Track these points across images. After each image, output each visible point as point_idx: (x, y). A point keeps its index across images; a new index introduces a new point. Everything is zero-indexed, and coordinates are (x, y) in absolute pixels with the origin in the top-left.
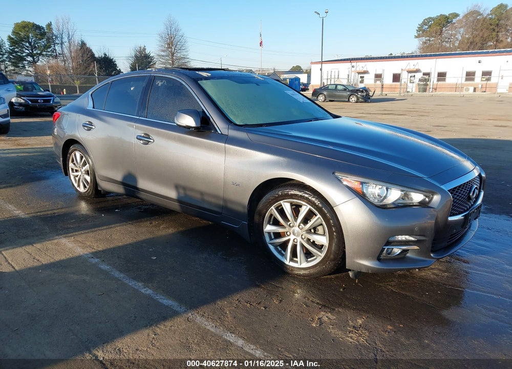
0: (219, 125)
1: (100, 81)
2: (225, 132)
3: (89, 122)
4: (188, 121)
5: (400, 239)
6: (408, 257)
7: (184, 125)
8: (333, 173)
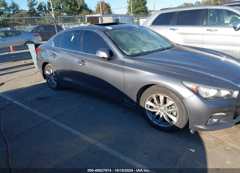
0: (120, 56)
1: (58, 32)
2: (123, 60)
3: (54, 54)
4: (104, 54)
5: (217, 115)
6: (221, 122)
7: (102, 57)
8: (182, 82)
